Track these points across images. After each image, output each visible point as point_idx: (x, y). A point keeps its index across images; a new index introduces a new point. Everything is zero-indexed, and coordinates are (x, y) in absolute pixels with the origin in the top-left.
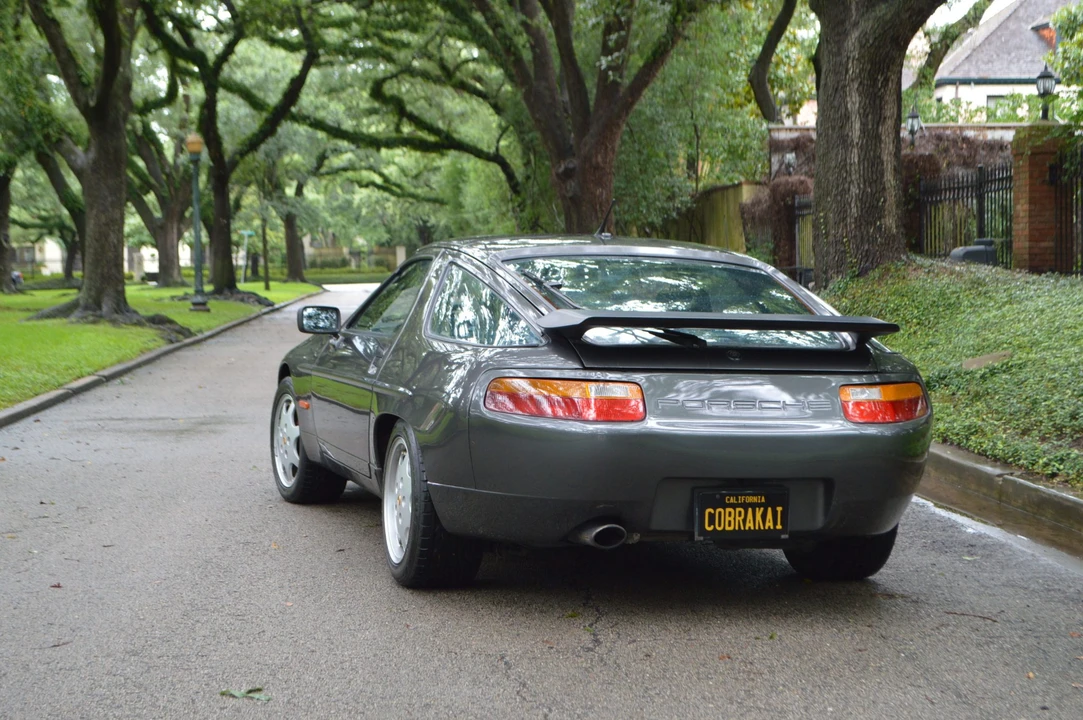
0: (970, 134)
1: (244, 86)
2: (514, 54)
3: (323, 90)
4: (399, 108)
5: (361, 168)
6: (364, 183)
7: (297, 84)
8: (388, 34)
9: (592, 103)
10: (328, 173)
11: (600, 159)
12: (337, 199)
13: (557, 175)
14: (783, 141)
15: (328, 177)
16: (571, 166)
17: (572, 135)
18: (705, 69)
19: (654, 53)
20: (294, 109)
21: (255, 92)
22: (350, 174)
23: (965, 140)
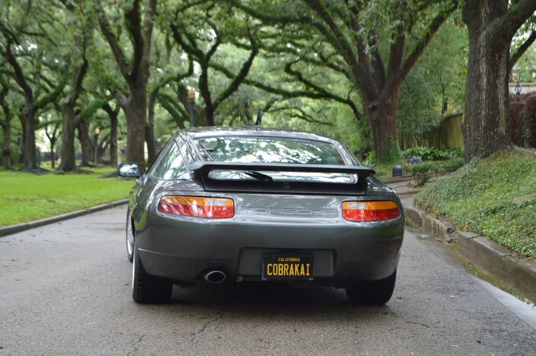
1: (224, 67)
2: (348, 49)
4: (299, 77)
5: (292, 108)
6: (293, 115)
7: (248, 65)
9: (386, 75)
10: (275, 110)
11: (389, 101)
12: (282, 123)
13: (369, 109)
15: (276, 112)
16: (375, 105)
17: (377, 90)
18: (447, 56)
19: (417, 48)
20: (246, 78)
21: (229, 69)
22: (286, 111)
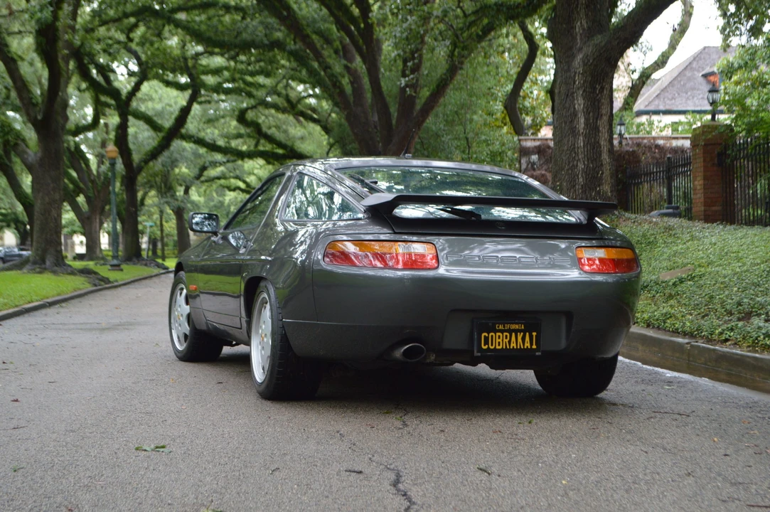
0: (661, 142)
1: (147, 115)
2: (339, 87)
3: (203, 120)
4: (258, 131)
5: (230, 177)
6: (232, 188)
7: (185, 111)
8: (249, 79)
9: (394, 122)
10: (207, 181)
12: (213, 201)
14: (529, 148)
15: (206, 184)
17: (381, 144)
18: (474, 99)
19: (438, 86)
20: (183, 131)
21: (155, 118)
22: (222, 182)
23: (657, 146)
